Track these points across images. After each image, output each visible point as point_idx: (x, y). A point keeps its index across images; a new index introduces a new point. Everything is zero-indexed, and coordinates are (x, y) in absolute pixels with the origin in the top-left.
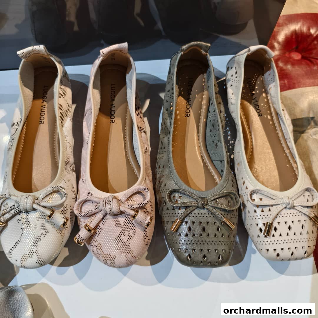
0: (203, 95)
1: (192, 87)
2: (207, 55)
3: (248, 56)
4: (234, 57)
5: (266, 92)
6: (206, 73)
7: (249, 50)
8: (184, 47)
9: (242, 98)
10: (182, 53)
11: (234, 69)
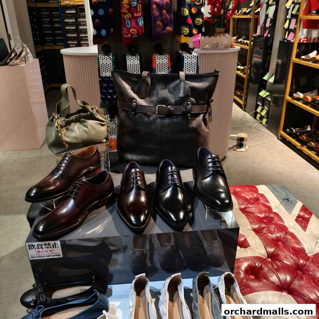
0: (208, 294)
1: (203, 290)
2: (208, 277)
3: (225, 276)
4: (220, 277)
5: (235, 291)
6: (208, 284)
7: (225, 274)
8: (200, 274)
9: (225, 294)
10: (199, 276)
11: (221, 282)
